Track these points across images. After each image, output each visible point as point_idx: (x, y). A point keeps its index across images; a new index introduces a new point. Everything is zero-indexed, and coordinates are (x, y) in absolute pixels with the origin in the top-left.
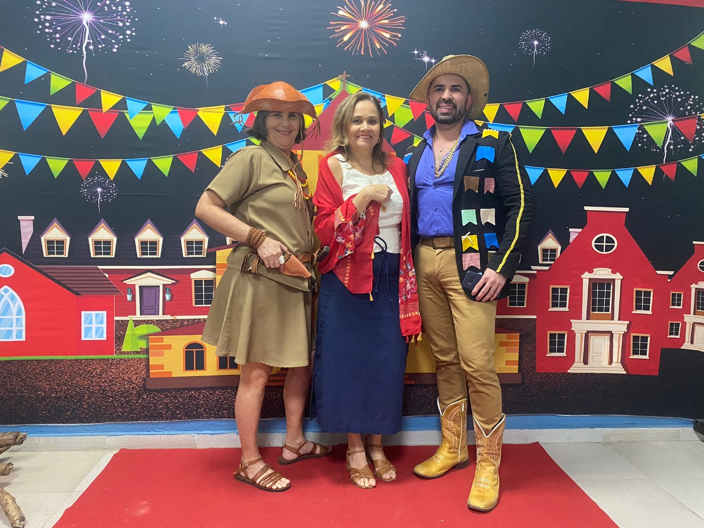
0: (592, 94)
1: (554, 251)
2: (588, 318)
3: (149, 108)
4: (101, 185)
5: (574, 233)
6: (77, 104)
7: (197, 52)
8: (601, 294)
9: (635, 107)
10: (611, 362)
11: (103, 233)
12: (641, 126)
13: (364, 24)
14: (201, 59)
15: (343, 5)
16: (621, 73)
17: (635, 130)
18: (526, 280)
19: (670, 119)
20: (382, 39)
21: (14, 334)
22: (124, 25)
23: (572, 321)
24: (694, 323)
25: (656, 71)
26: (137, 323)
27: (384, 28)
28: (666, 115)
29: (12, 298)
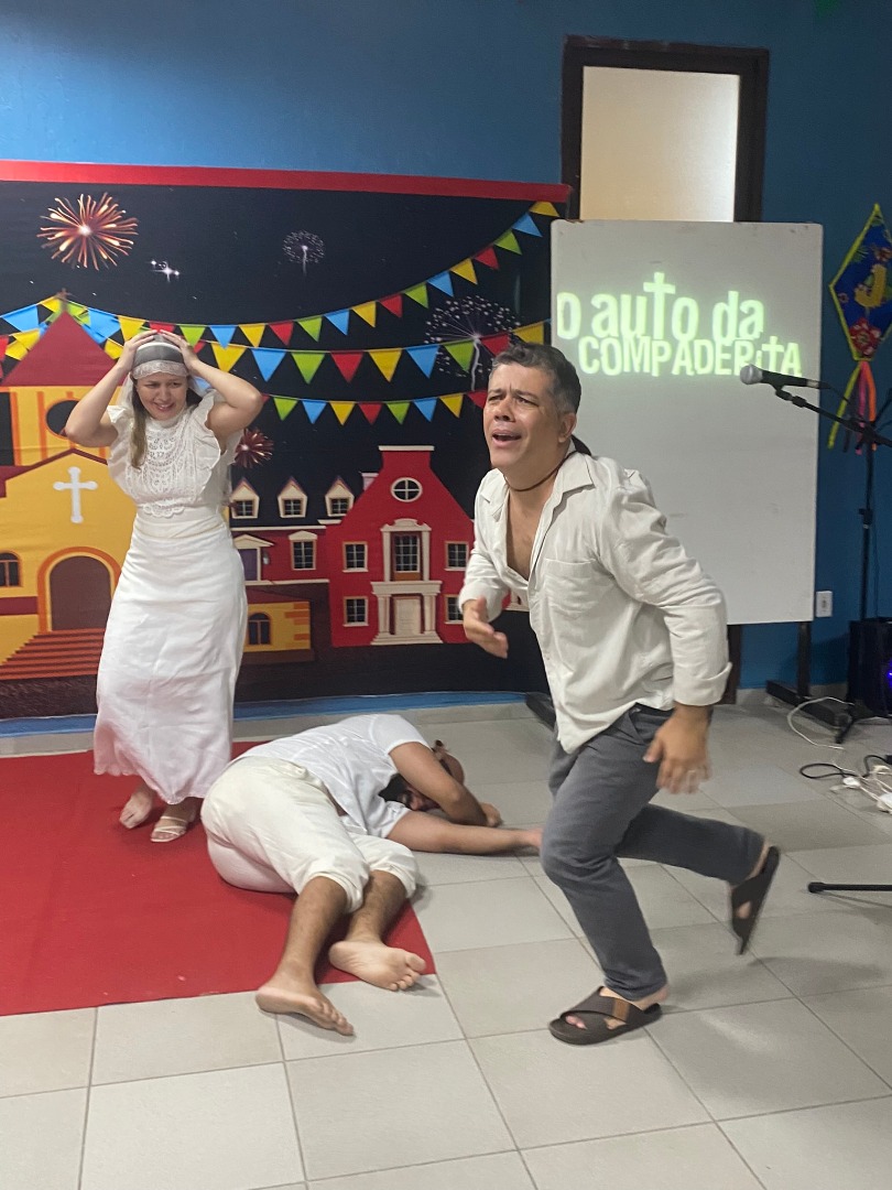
0: (380, 310)
1: (345, 501)
2: (392, 579)
5: (369, 478)
8: (406, 550)
9: (433, 323)
10: (423, 629)
12: (442, 347)
13: (84, 230)
15: (57, 206)
16: (413, 284)
17: (435, 352)
18: (313, 537)
19: (476, 337)
20: (108, 248)
23: (372, 583)
25: (454, 278)
27: (112, 233)
28: (471, 332)
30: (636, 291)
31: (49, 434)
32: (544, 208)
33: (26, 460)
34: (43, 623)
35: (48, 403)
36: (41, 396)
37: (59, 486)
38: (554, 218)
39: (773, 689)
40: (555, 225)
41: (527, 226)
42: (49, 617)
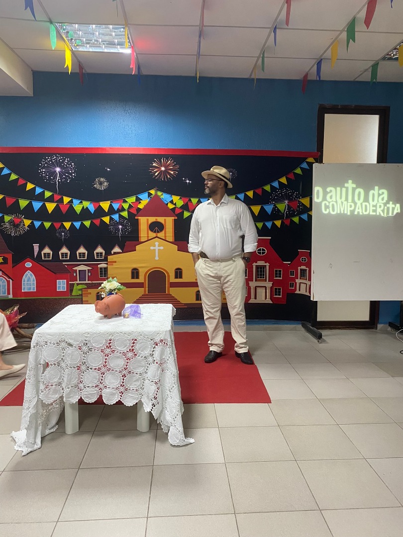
0: (254, 193)
2: (256, 281)
3: (81, 202)
4: (63, 232)
6: (55, 201)
7: (99, 181)
8: (261, 271)
9: (272, 197)
10: (266, 298)
11: (64, 250)
12: (275, 205)
13: (163, 169)
14: (101, 183)
15: (155, 161)
16: (266, 184)
17: (272, 207)
19: (286, 202)
20: (170, 174)
21: (32, 289)
22: (72, 172)
23: (249, 282)
24: (300, 283)
25: (280, 183)
26: (78, 284)
27: (171, 170)
28: (285, 200)
29: (31, 275)
30: (342, 186)
31: (150, 232)
32: (310, 160)
33: (142, 240)
34: (145, 291)
35: (150, 222)
36: (148, 220)
37: (152, 248)
38: (314, 163)
39: (391, 325)
40: (314, 165)
41: (305, 165)
42: (147, 289)
